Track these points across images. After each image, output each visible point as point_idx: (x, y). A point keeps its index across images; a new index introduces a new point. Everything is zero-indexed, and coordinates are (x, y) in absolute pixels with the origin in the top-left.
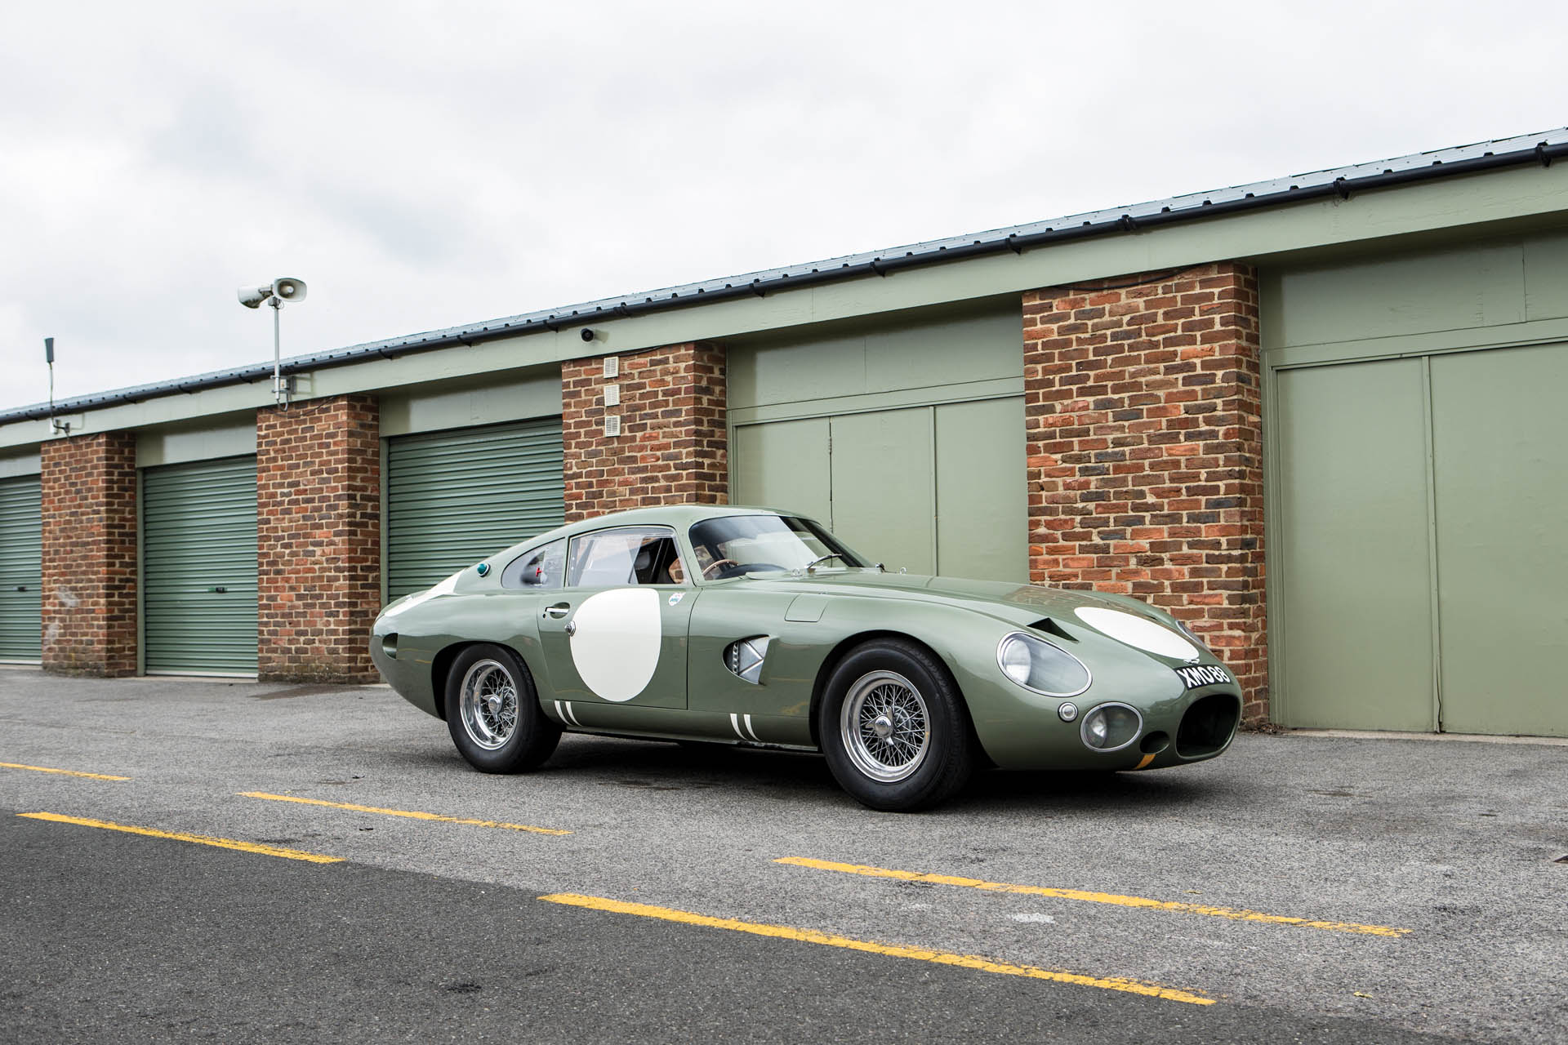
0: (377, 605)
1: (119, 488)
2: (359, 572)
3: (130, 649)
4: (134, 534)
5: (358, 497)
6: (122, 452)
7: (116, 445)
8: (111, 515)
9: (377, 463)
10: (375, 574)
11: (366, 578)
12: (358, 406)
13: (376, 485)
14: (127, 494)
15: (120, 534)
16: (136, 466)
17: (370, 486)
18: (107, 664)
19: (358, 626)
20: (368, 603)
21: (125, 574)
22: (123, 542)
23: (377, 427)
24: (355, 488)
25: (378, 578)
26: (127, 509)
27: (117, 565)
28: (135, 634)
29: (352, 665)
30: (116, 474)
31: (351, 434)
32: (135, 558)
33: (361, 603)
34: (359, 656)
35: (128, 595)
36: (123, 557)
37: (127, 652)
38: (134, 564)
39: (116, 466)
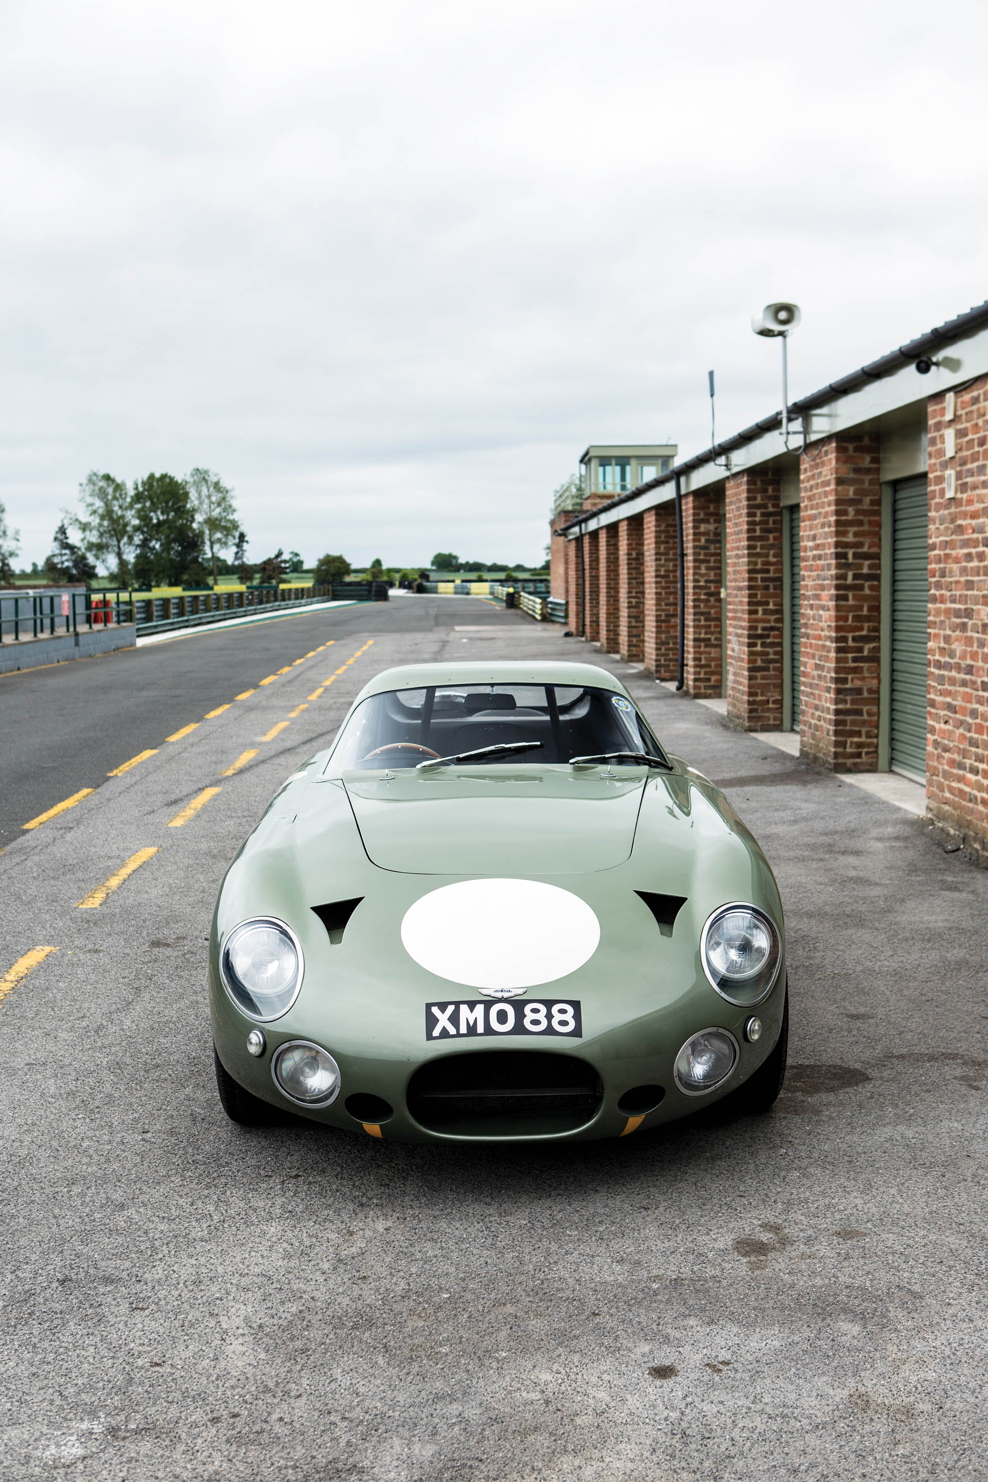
0: (875, 681)
1: (762, 530)
2: (851, 643)
3: (774, 702)
4: (780, 579)
5: (850, 556)
6: (766, 491)
7: (759, 483)
8: (754, 559)
9: (878, 513)
10: (872, 645)
11: (860, 650)
12: (851, 447)
13: (876, 540)
14: (771, 536)
15: (763, 580)
16: (782, 505)
17: (867, 541)
18: (749, 717)
19: (848, 706)
20: (863, 679)
21: (769, 621)
22: (767, 588)
23: (878, 471)
24: (846, 545)
25: (877, 650)
26: (772, 552)
27: (760, 612)
28: (781, 686)
29: (840, 750)
30: (759, 514)
31: (839, 481)
32: (781, 605)
33: (852, 680)
34: (849, 740)
35: (772, 645)
36: (767, 603)
37: (771, 705)
38: (780, 611)
39: (758, 507)
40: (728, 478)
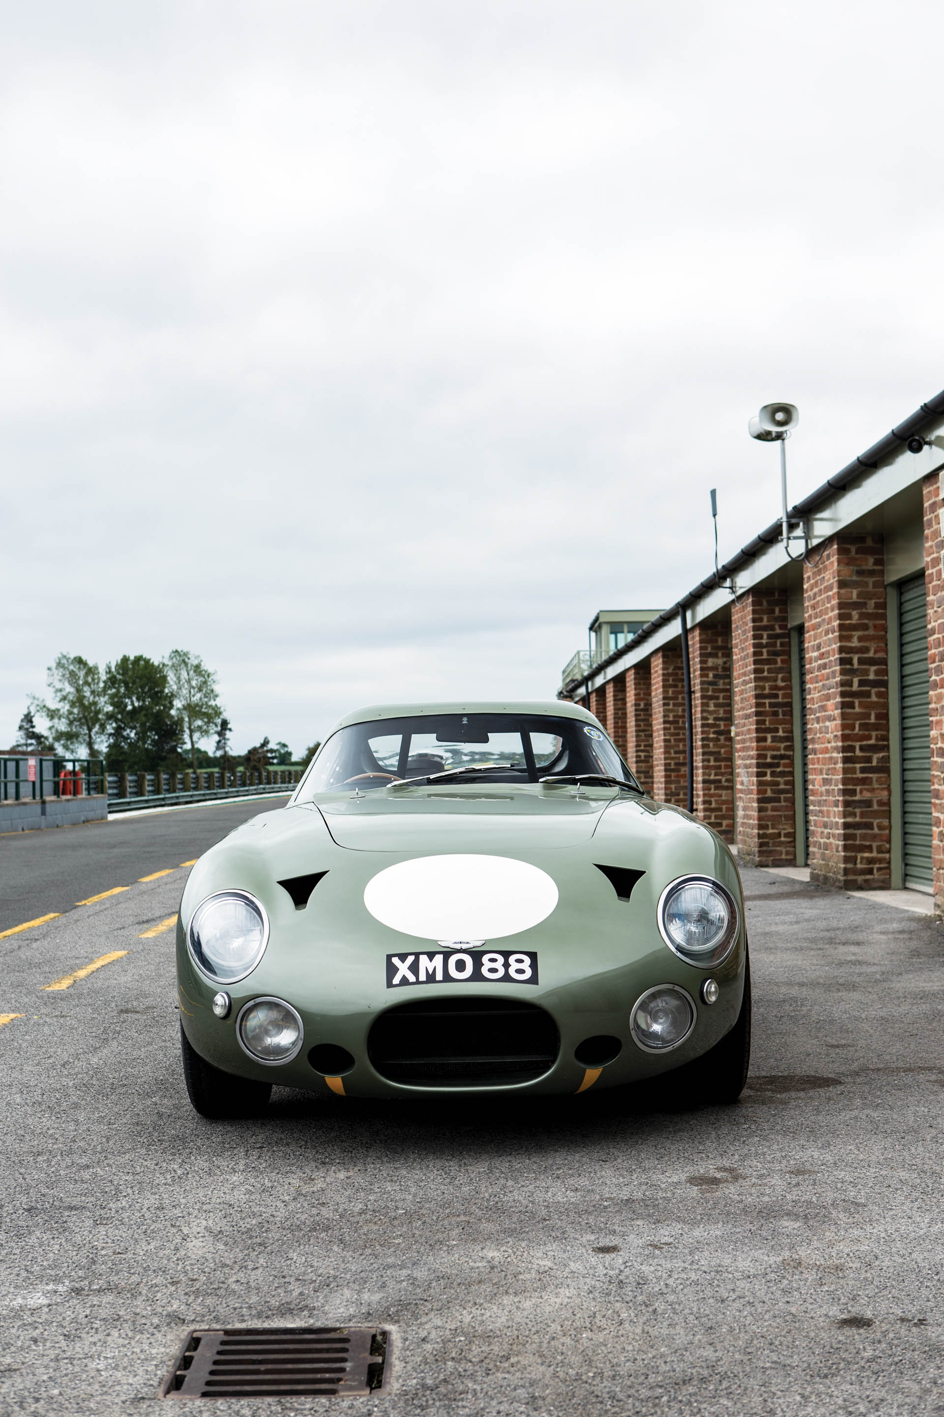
0: (885, 793)
1: (769, 653)
2: (858, 753)
3: (786, 835)
4: (790, 705)
5: (855, 661)
6: (773, 612)
7: (765, 603)
8: (761, 684)
9: (884, 617)
10: (881, 755)
11: (869, 760)
12: (853, 549)
13: (883, 645)
14: (779, 659)
15: (771, 705)
16: (789, 626)
17: (873, 646)
18: (759, 852)
19: (858, 819)
20: (872, 790)
21: (778, 749)
22: (775, 714)
23: (882, 572)
24: (851, 650)
25: (887, 759)
26: (780, 676)
27: (769, 740)
28: (793, 818)
29: (850, 866)
30: (765, 637)
31: (842, 584)
32: (792, 732)
33: (861, 792)
34: (859, 856)
35: (782, 774)
36: (777, 730)
37: (783, 839)
38: (790, 739)
39: (765, 628)
40: (733, 601)
